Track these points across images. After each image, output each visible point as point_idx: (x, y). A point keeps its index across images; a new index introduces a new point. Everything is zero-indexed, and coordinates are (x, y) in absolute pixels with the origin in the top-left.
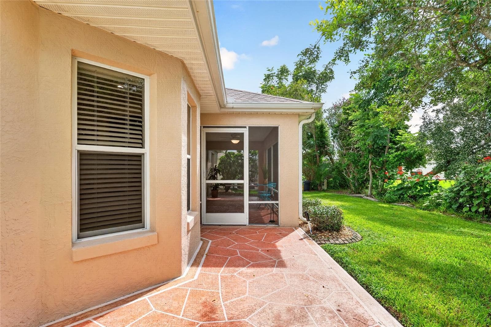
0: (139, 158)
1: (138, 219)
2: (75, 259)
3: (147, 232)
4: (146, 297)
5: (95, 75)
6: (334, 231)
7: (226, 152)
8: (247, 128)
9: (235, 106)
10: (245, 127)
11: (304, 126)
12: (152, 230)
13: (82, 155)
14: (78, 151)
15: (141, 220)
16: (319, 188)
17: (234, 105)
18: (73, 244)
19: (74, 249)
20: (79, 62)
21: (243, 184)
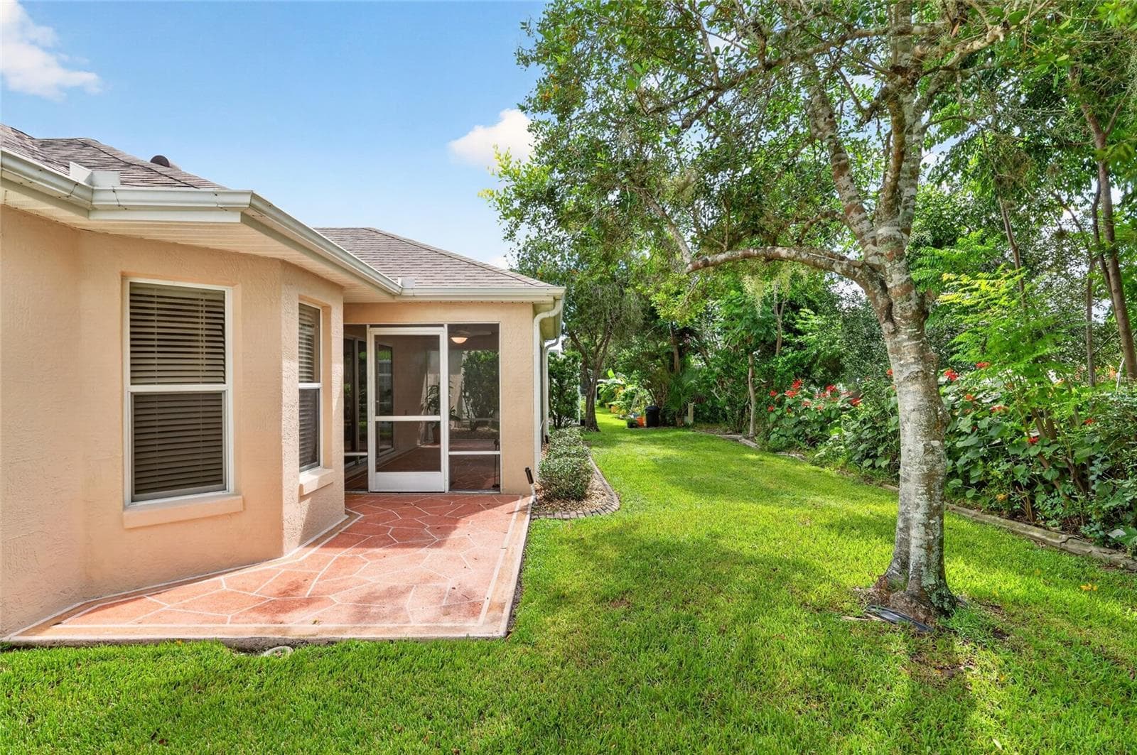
0: (218, 397)
1: (219, 478)
2: (128, 526)
3: (229, 495)
4: (222, 578)
5: (155, 293)
6: (573, 499)
7: (469, 353)
8: (446, 326)
9: (417, 292)
10: (442, 326)
11: (542, 322)
12: (237, 493)
13: (137, 398)
14: (132, 393)
15: (222, 480)
16: (678, 421)
17: (415, 291)
18: (125, 508)
19: (126, 513)
20: (131, 283)
21: (438, 423)
